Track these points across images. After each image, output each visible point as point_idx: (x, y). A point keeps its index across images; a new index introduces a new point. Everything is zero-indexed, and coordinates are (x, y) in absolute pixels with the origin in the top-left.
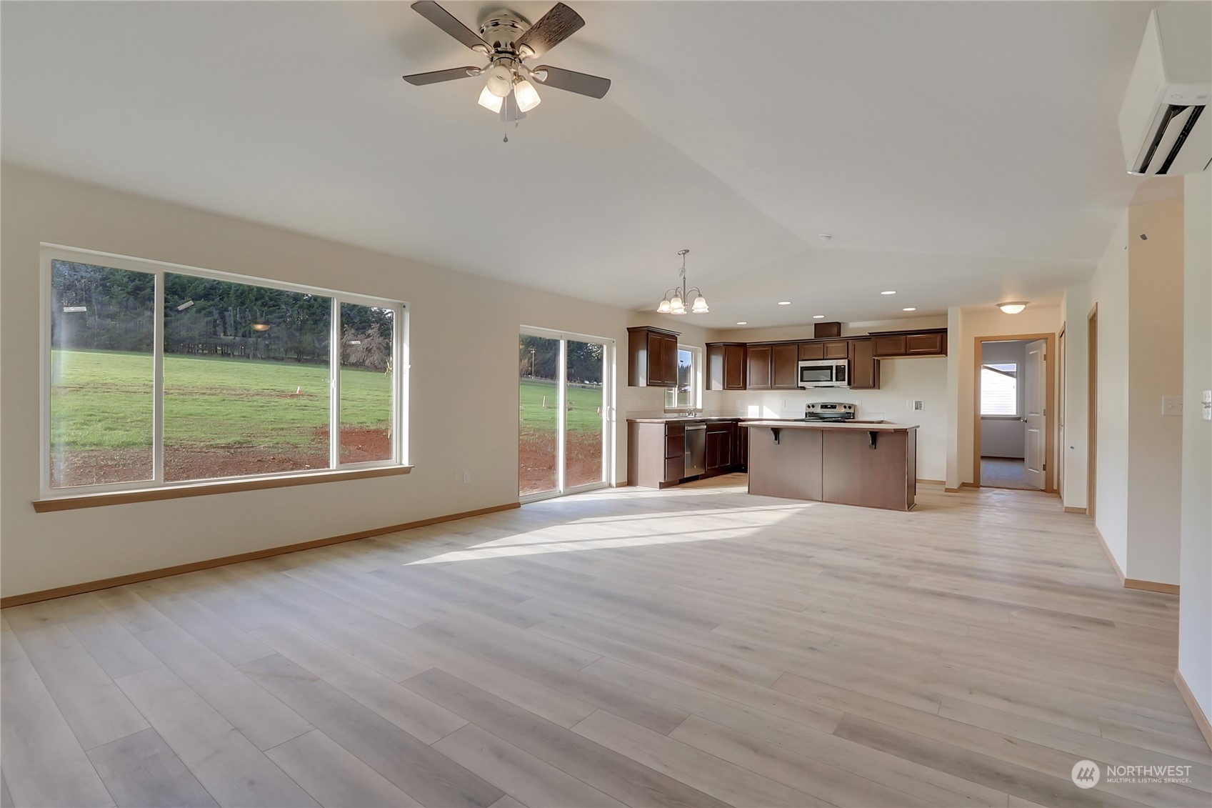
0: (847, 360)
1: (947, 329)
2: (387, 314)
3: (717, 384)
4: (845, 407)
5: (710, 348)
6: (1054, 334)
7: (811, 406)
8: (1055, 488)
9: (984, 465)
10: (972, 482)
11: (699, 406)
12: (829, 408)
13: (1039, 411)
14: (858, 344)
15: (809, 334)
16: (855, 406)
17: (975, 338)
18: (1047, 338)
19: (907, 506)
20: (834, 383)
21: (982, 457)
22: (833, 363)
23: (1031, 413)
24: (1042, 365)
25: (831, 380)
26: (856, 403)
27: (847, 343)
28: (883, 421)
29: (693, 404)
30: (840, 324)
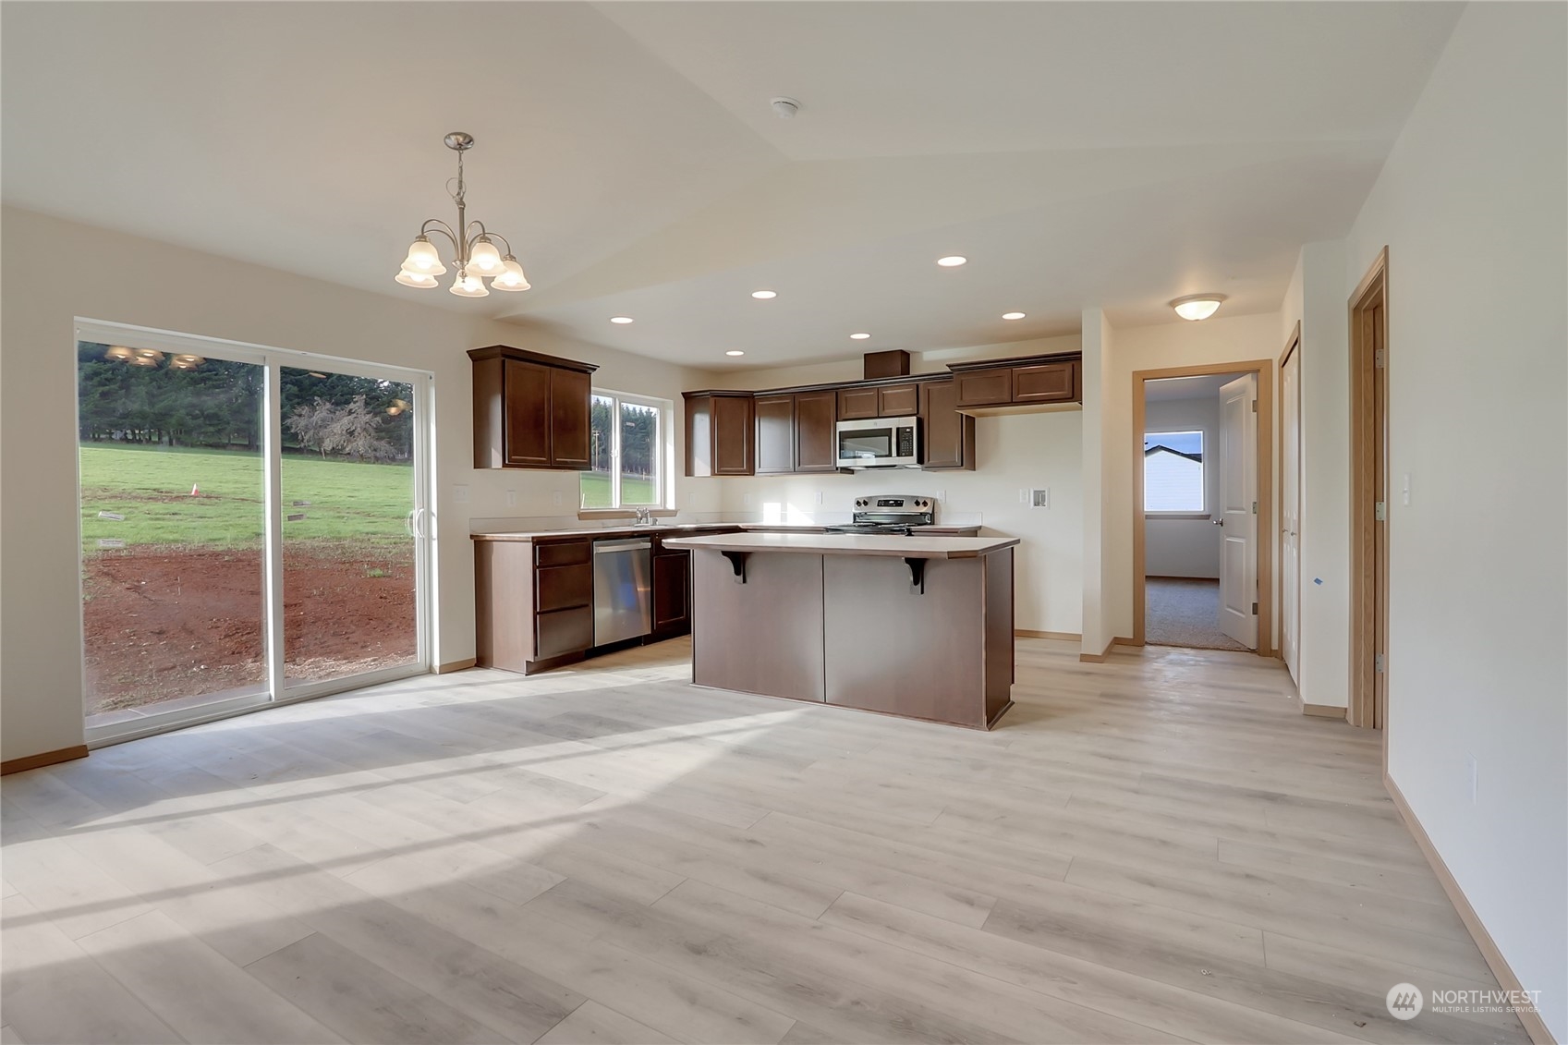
0: (915, 418)
1: (1080, 353)
2: (382, 382)
3: (702, 465)
4: (917, 503)
5: (692, 401)
6: (1271, 360)
7: (862, 501)
8: (1275, 646)
9: (1153, 593)
10: (1132, 637)
11: (671, 506)
12: (891, 505)
13: (1244, 506)
14: (935, 388)
15: (855, 372)
16: (934, 502)
17: (1134, 372)
18: (1257, 370)
19: (985, 718)
20: (894, 460)
21: (1147, 577)
22: (892, 424)
23: (1229, 509)
24: (1249, 420)
25: (890, 455)
26: (937, 496)
27: (918, 386)
28: (980, 527)
29: (658, 502)
30: (909, 355)
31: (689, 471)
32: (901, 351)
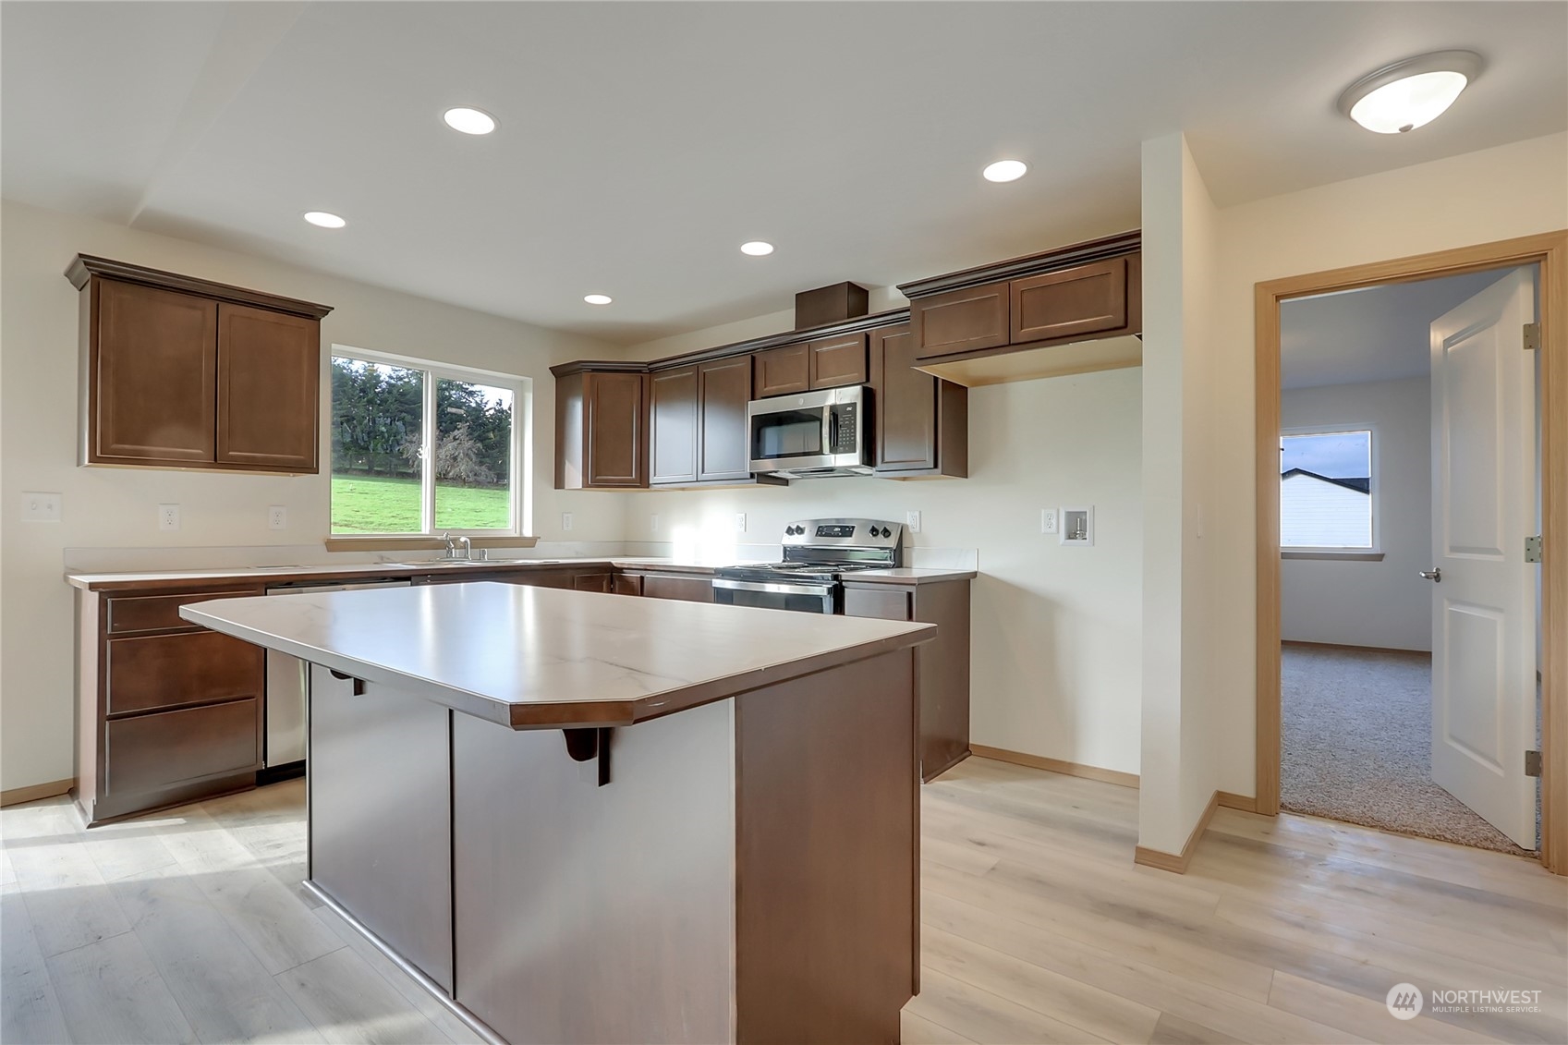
0: (861, 388)
1: (1138, 238)
3: (574, 473)
4: (874, 532)
5: (564, 374)
7: (793, 528)
9: (1293, 671)
10: (1252, 792)
11: (528, 532)
12: (835, 534)
13: (1498, 546)
14: (892, 335)
15: (784, 321)
16: (901, 529)
17: (1258, 283)
20: (830, 459)
21: (1284, 643)
22: (825, 400)
23: (1454, 549)
25: (822, 451)
27: (867, 337)
28: (975, 574)
29: (511, 526)
30: (867, 292)
31: (559, 483)
32: (849, 282)
